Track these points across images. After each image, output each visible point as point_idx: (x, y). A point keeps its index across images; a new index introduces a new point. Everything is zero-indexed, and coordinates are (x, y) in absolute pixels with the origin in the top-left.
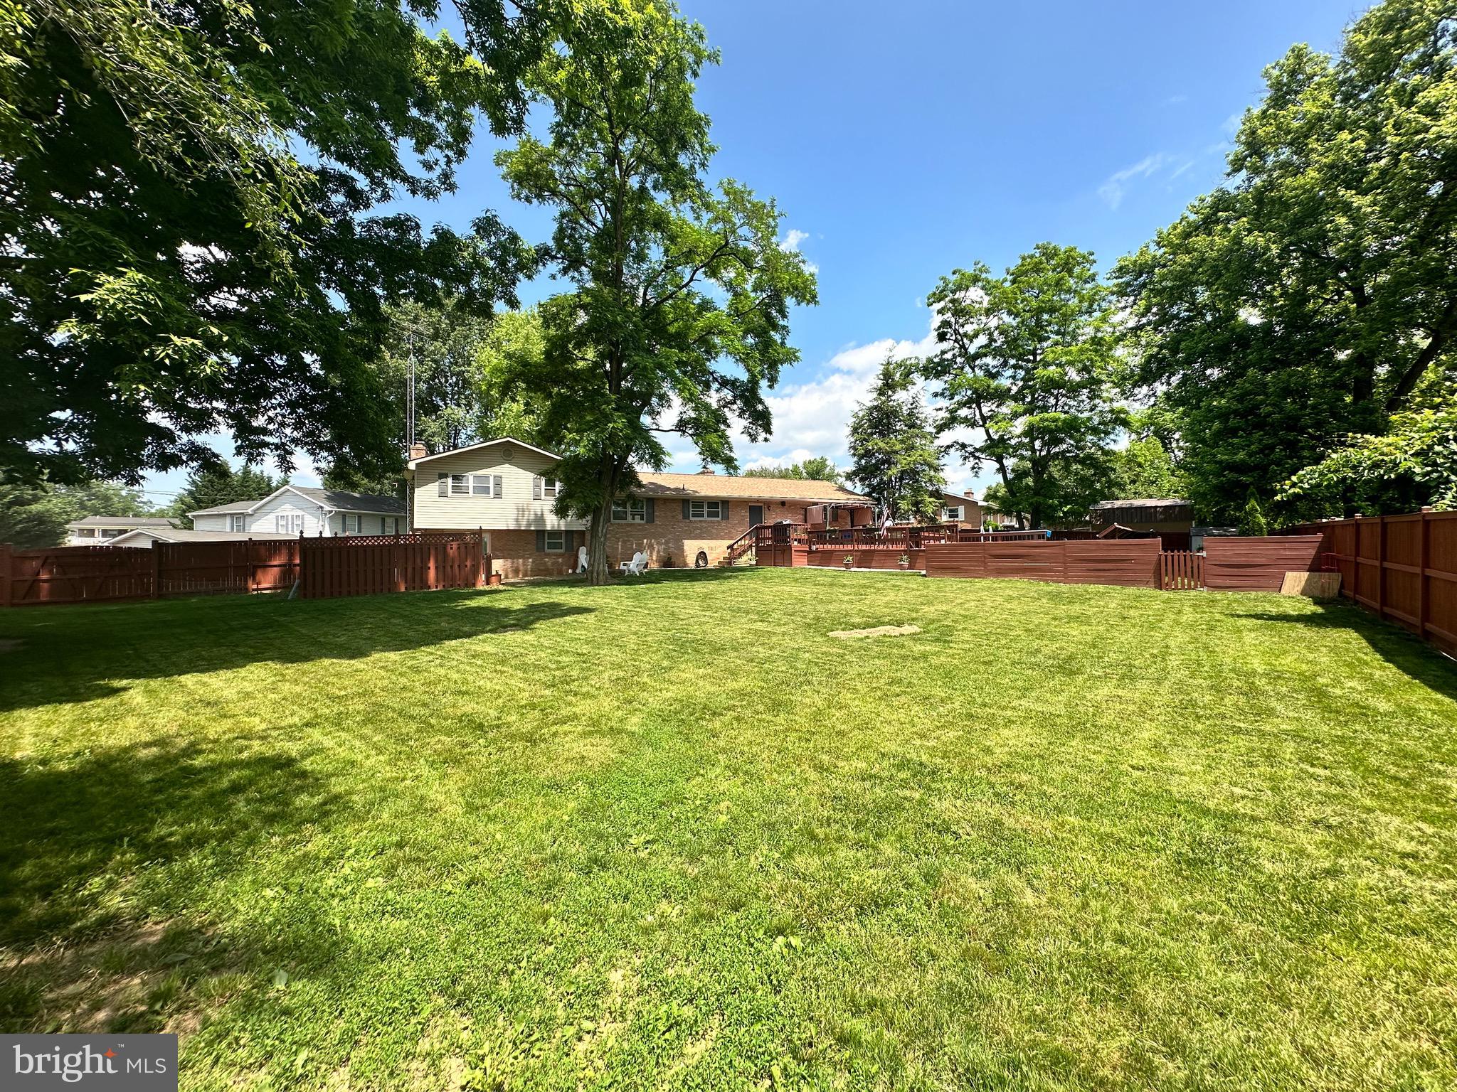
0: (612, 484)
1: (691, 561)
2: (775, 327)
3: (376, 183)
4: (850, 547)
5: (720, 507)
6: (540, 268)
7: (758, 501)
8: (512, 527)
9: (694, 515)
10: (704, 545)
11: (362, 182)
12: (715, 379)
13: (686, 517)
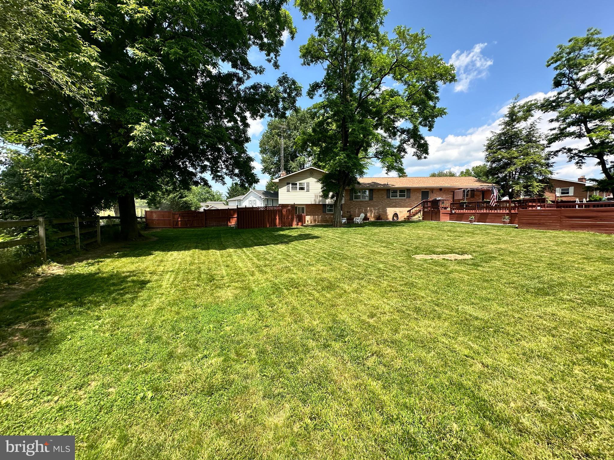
0: (344, 184)
1: (390, 217)
2: (431, 98)
3: (245, 72)
4: (474, 211)
5: (406, 192)
6: (316, 93)
7: (426, 188)
8: (313, 203)
9: (392, 196)
10: (397, 210)
11: (241, 74)
12: (398, 131)
13: (388, 197)
